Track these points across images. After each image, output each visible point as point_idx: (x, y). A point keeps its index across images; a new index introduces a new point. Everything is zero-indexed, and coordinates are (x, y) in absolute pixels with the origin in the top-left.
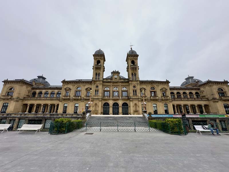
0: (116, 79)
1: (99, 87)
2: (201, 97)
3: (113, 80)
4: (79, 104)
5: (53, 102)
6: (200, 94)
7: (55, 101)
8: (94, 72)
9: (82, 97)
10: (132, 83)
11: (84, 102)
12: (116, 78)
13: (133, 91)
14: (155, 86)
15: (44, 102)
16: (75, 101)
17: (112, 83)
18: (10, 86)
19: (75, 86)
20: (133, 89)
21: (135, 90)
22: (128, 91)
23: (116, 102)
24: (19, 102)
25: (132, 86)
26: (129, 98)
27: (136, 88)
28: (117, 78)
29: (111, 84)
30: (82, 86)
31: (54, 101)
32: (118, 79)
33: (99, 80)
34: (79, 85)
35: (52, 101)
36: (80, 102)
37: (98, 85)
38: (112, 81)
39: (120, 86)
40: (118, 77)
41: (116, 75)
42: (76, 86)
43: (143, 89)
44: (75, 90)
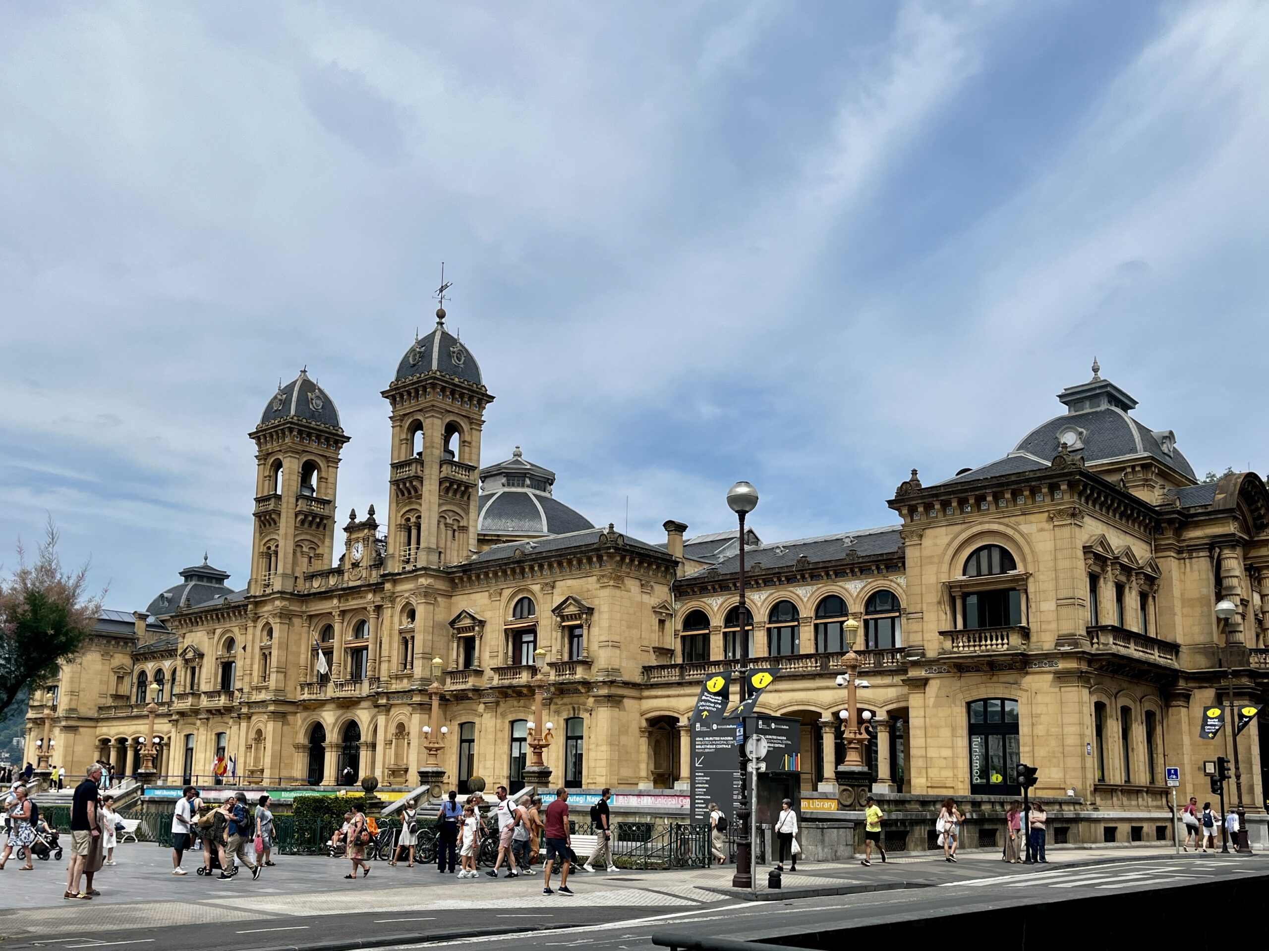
0: (356, 571)
3: (346, 577)
4: (227, 732)
10: (400, 588)
14: (536, 588)
16: (215, 720)
17: (340, 597)
19: (214, 633)
20: (401, 631)
21: (409, 637)
23: (349, 716)
24: (81, 729)
25: (399, 608)
27: (413, 625)
28: (363, 557)
29: (335, 601)
30: (237, 631)
34: (227, 625)
36: (231, 722)
38: (338, 582)
41: (357, 540)
42: (218, 632)
43: (467, 622)
44: (217, 659)
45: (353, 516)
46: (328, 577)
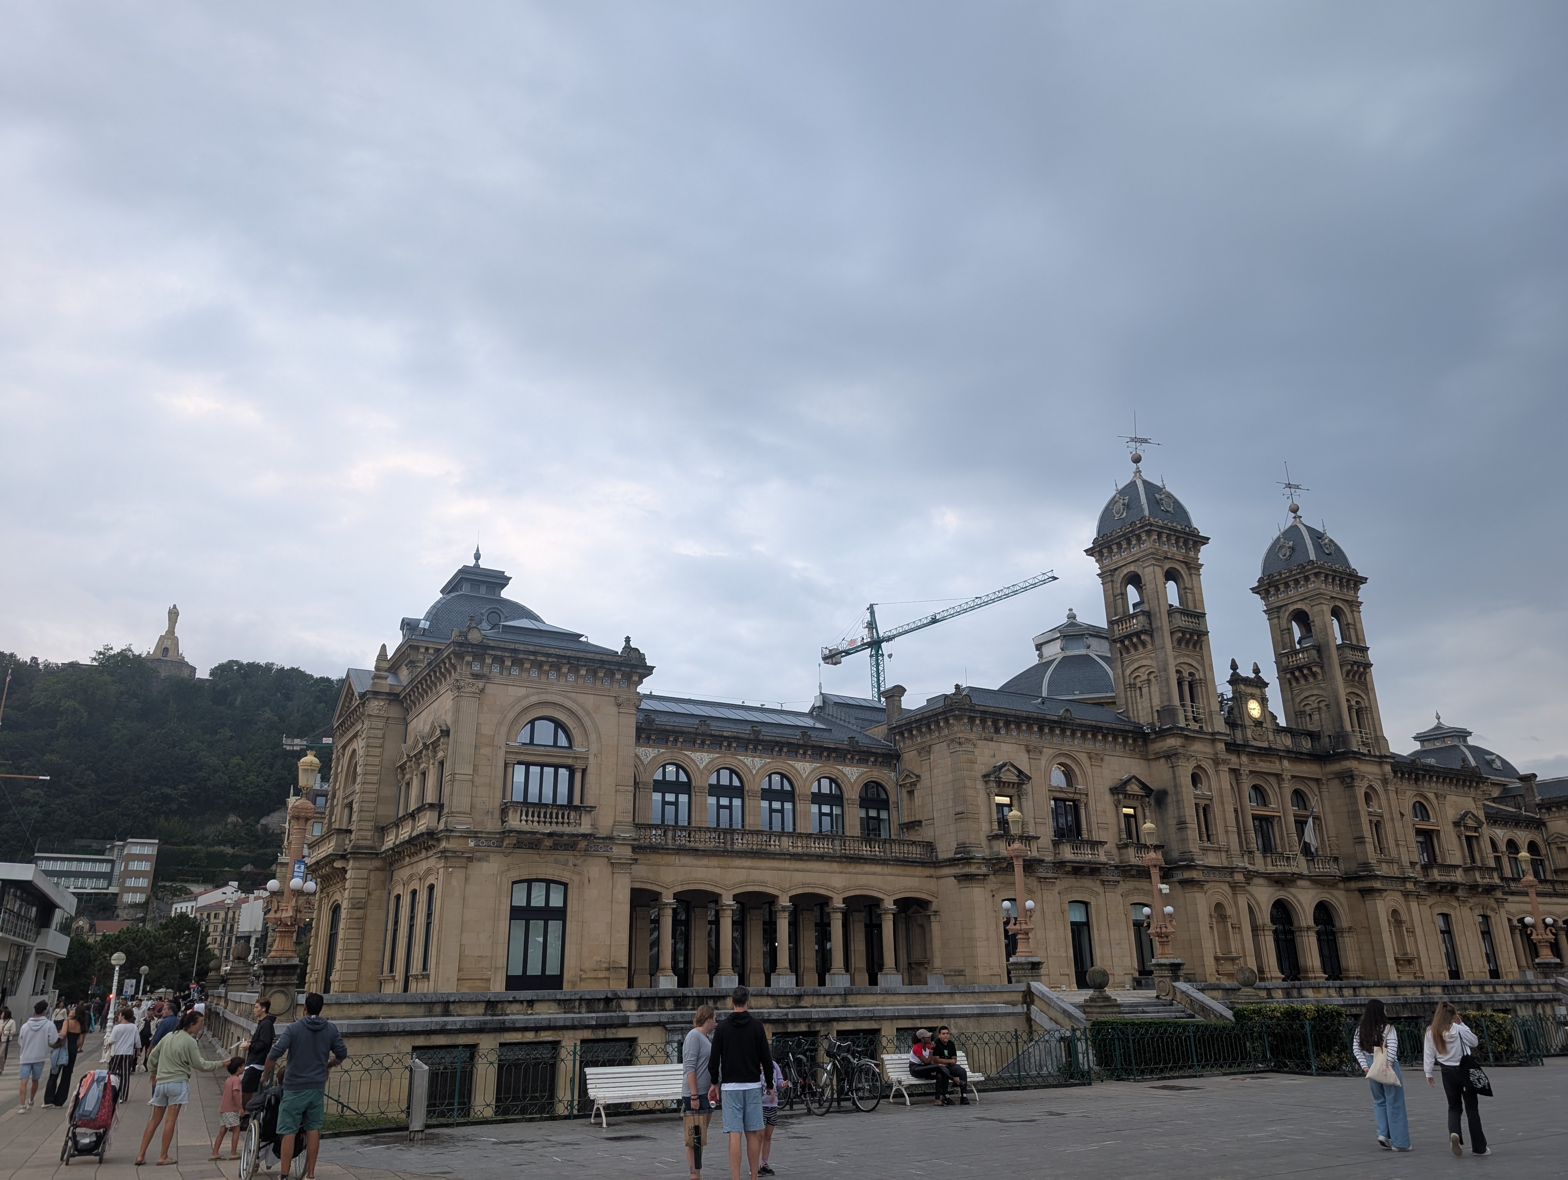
0: (1260, 730)
1: (1212, 784)
2: (1549, 877)
3: (1249, 733)
4: (1092, 901)
5: (863, 880)
6: (1543, 852)
7: (878, 869)
12: (1259, 724)
13: (1368, 827)
14: (1431, 796)
15: (799, 877)
16: (1067, 882)
18: (534, 699)
19: (1041, 752)
20: (1368, 813)
25: (1364, 789)
26: (1349, 870)
28: (1264, 717)
30: (1083, 758)
31: (868, 868)
32: (1269, 724)
33: (1201, 731)
34: (1066, 748)
35: (852, 868)
36: (1097, 887)
37: (1203, 764)
39: (1287, 784)
40: (1268, 715)
41: (1252, 696)
42: (1048, 753)
44: (1050, 791)
45: (1233, 667)
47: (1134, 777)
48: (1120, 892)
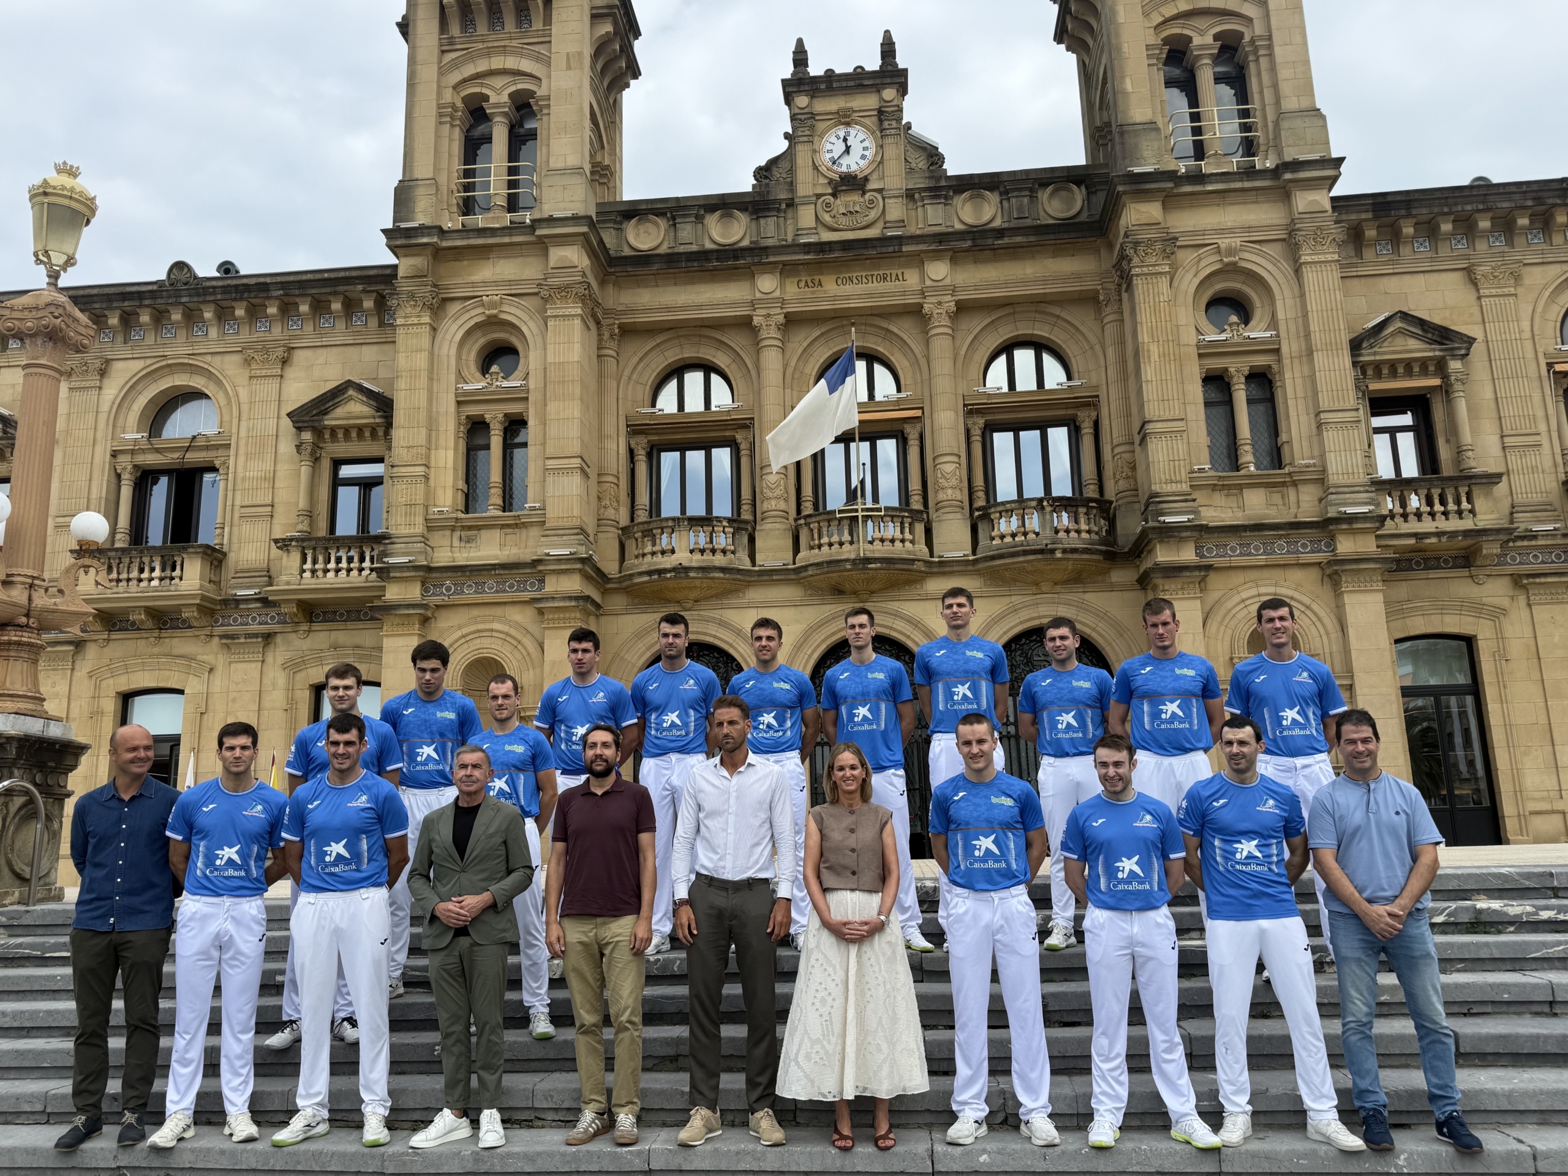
0: (853, 199)
1: (532, 359)
3: (806, 216)
4: (193, 686)
8: (428, 73)
9: (247, 574)
10: (1185, 224)
11: (279, 654)
12: (851, 183)
13: (1196, 391)
16: (122, 646)
17: (787, 270)
19: (103, 373)
20: (1205, 352)
21: (1237, 368)
22: (1091, 403)
25: (1189, 282)
26: (1130, 526)
27: (1257, 331)
28: (880, 163)
29: (767, 283)
30: (230, 367)
32: (895, 179)
33: (517, 226)
34: (178, 348)
36: (210, 652)
37: (513, 312)
38: (771, 231)
39: (941, 325)
40: (894, 150)
41: (845, 119)
42: (124, 371)
43: (1415, 348)
44: (114, 454)
45: (800, 57)
46: (699, 219)
47: (349, 384)
48: (280, 660)
